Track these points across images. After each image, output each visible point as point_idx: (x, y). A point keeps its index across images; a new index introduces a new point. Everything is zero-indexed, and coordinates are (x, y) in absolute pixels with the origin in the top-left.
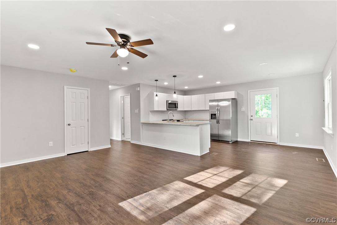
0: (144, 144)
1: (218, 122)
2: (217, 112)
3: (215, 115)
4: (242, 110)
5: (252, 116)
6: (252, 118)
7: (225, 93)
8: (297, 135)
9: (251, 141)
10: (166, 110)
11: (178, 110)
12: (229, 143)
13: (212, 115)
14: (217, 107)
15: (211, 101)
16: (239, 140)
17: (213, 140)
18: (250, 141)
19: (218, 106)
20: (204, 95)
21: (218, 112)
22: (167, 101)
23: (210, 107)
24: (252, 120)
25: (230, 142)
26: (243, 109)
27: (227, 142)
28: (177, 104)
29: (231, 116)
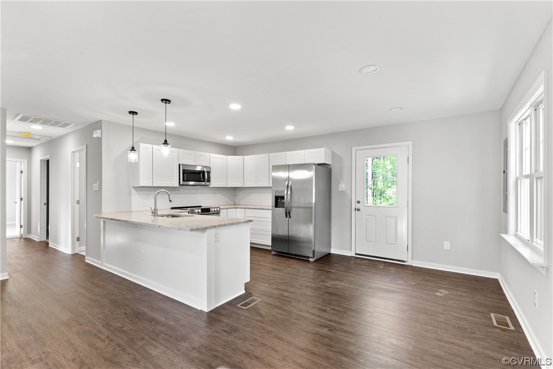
0: (105, 266)
1: (288, 214)
2: (286, 192)
3: (283, 198)
4: (339, 190)
5: (359, 202)
6: (358, 206)
7: (307, 151)
8: (447, 245)
9: (356, 254)
10: (178, 185)
11: (211, 186)
12: (309, 261)
13: (277, 198)
14: (287, 182)
15: (277, 168)
16: (333, 251)
17: (278, 252)
18: (354, 255)
19: (288, 179)
20: (268, 154)
21: (289, 193)
22: (179, 165)
23: (275, 180)
24: (359, 210)
25: (311, 260)
26: (343, 186)
27: (304, 259)
28: (209, 173)
29: (314, 201)
